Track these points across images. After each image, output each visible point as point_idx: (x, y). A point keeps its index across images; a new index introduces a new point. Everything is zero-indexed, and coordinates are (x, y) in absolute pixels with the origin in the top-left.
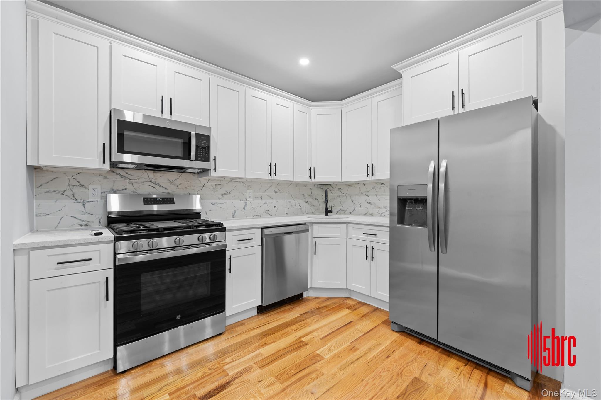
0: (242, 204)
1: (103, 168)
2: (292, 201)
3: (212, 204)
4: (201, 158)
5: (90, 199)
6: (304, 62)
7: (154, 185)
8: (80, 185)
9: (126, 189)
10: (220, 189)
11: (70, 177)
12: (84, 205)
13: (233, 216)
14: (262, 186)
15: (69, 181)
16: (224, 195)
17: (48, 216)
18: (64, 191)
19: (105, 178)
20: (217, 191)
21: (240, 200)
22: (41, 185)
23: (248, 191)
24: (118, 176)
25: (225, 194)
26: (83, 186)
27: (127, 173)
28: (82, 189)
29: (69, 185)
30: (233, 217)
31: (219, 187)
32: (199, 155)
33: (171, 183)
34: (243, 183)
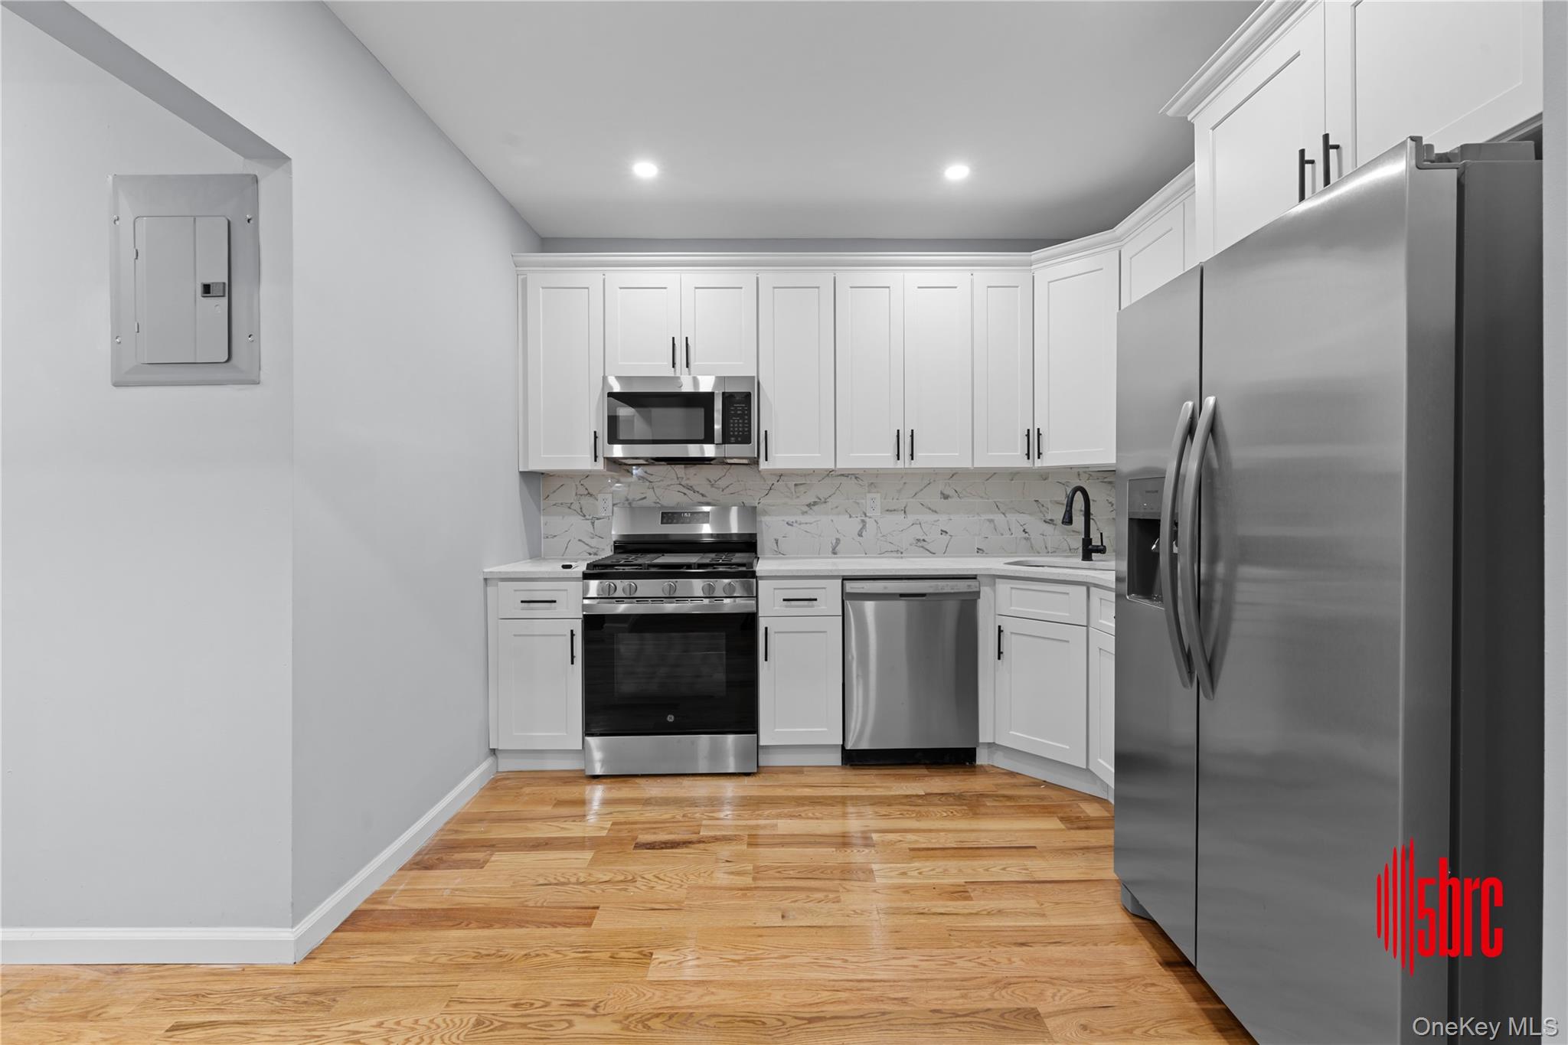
0: (854, 524)
1: (595, 468)
2: (999, 518)
3: (787, 523)
4: (736, 437)
5: (599, 515)
6: (957, 173)
7: (686, 491)
8: (589, 493)
9: (645, 498)
10: (805, 493)
11: (578, 483)
12: (593, 523)
13: (834, 549)
14: (905, 483)
15: (577, 488)
16: (814, 505)
17: (555, 538)
18: (571, 504)
20: (798, 497)
21: (850, 517)
22: (548, 496)
23: (869, 496)
25: (815, 503)
26: (591, 495)
28: (591, 500)
29: (576, 494)
30: (834, 553)
31: (802, 489)
32: (732, 433)
33: (712, 486)
34: (856, 478)
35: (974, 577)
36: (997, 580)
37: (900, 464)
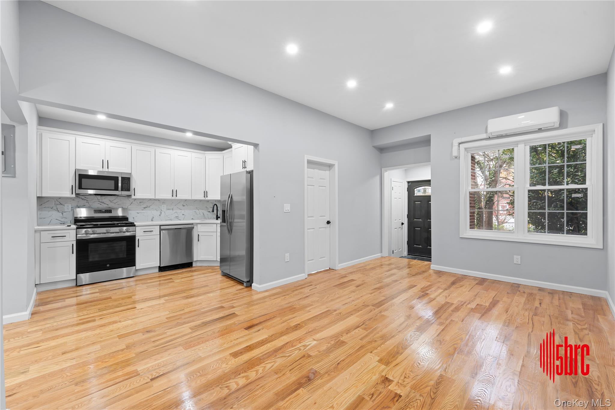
0: (159, 213)
1: (72, 196)
2: (197, 211)
3: (137, 212)
4: (125, 189)
5: (65, 211)
7: (101, 203)
8: (61, 204)
9: (85, 206)
11: (56, 201)
12: (62, 214)
13: (152, 219)
14: (173, 202)
17: (45, 219)
18: (53, 207)
19: (74, 200)
20: (141, 206)
21: (157, 211)
22: (42, 204)
23: (163, 205)
24: (81, 199)
25: (146, 207)
26: (62, 204)
27: (85, 197)
28: (62, 206)
29: (55, 204)
30: (152, 221)
31: (142, 203)
32: (123, 188)
33: (111, 202)
34: (159, 201)
35: (193, 224)
36: (198, 224)
37: (173, 198)
